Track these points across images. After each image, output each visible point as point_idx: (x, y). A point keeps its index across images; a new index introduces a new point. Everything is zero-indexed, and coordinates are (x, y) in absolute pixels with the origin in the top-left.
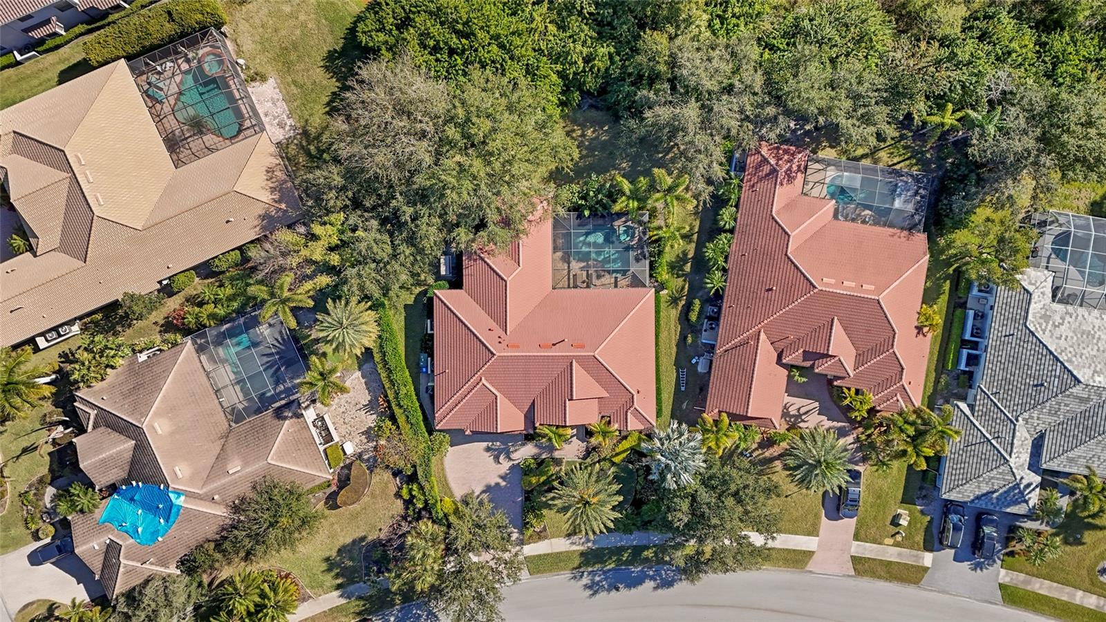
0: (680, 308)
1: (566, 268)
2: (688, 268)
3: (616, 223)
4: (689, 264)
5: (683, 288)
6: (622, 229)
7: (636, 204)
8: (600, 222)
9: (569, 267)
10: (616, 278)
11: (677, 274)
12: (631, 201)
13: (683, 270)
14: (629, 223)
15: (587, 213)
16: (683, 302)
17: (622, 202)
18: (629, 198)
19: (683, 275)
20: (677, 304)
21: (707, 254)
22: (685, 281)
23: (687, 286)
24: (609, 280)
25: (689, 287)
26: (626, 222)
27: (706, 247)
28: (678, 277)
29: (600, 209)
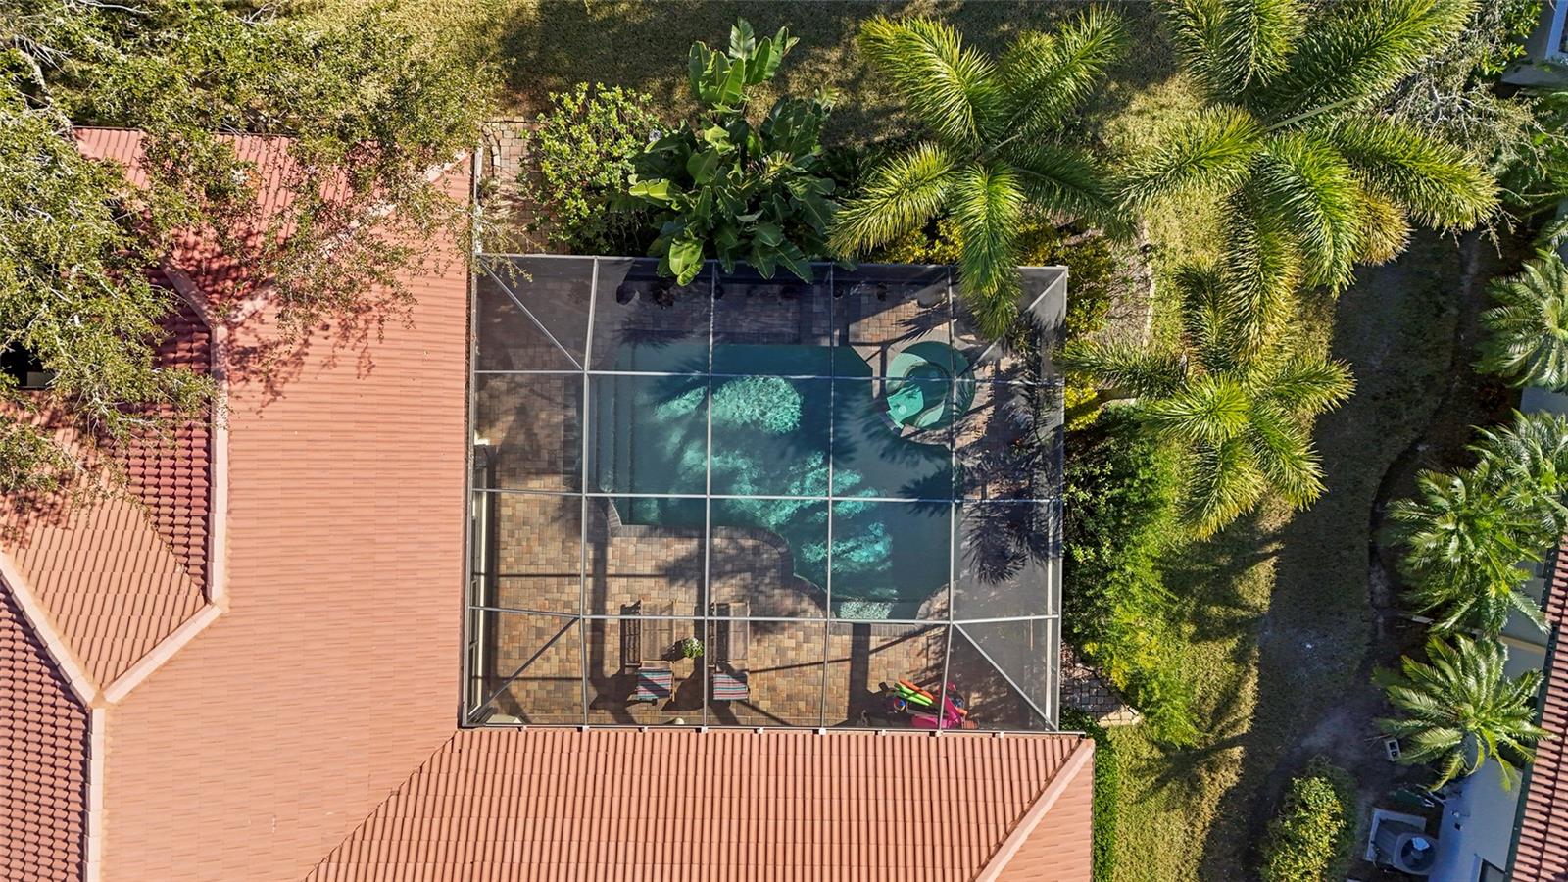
0: (1208, 809)
1: (584, 567)
2: (1258, 586)
3: (871, 329)
4: (1265, 570)
5: (1229, 699)
6: (900, 363)
7: (1011, 200)
8: (779, 318)
9: (600, 561)
10: (861, 632)
11: (1198, 618)
12: (978, 181)
13: (1231, 600)
14: (941, 333)
15: (682, 261)
16: (1229, 777)
17: (914, 184)
18: (961, 157)
19: (1231, 627)
20: (1195, 787)
21: (1425, 540)
22: (1239, 657)
23: (1249, 690)
24: (817, 644)
25: (1262, 694)
26: (922, 324)
27: (1422, 498)
28: (1202, 635)
29: (770, 237)
